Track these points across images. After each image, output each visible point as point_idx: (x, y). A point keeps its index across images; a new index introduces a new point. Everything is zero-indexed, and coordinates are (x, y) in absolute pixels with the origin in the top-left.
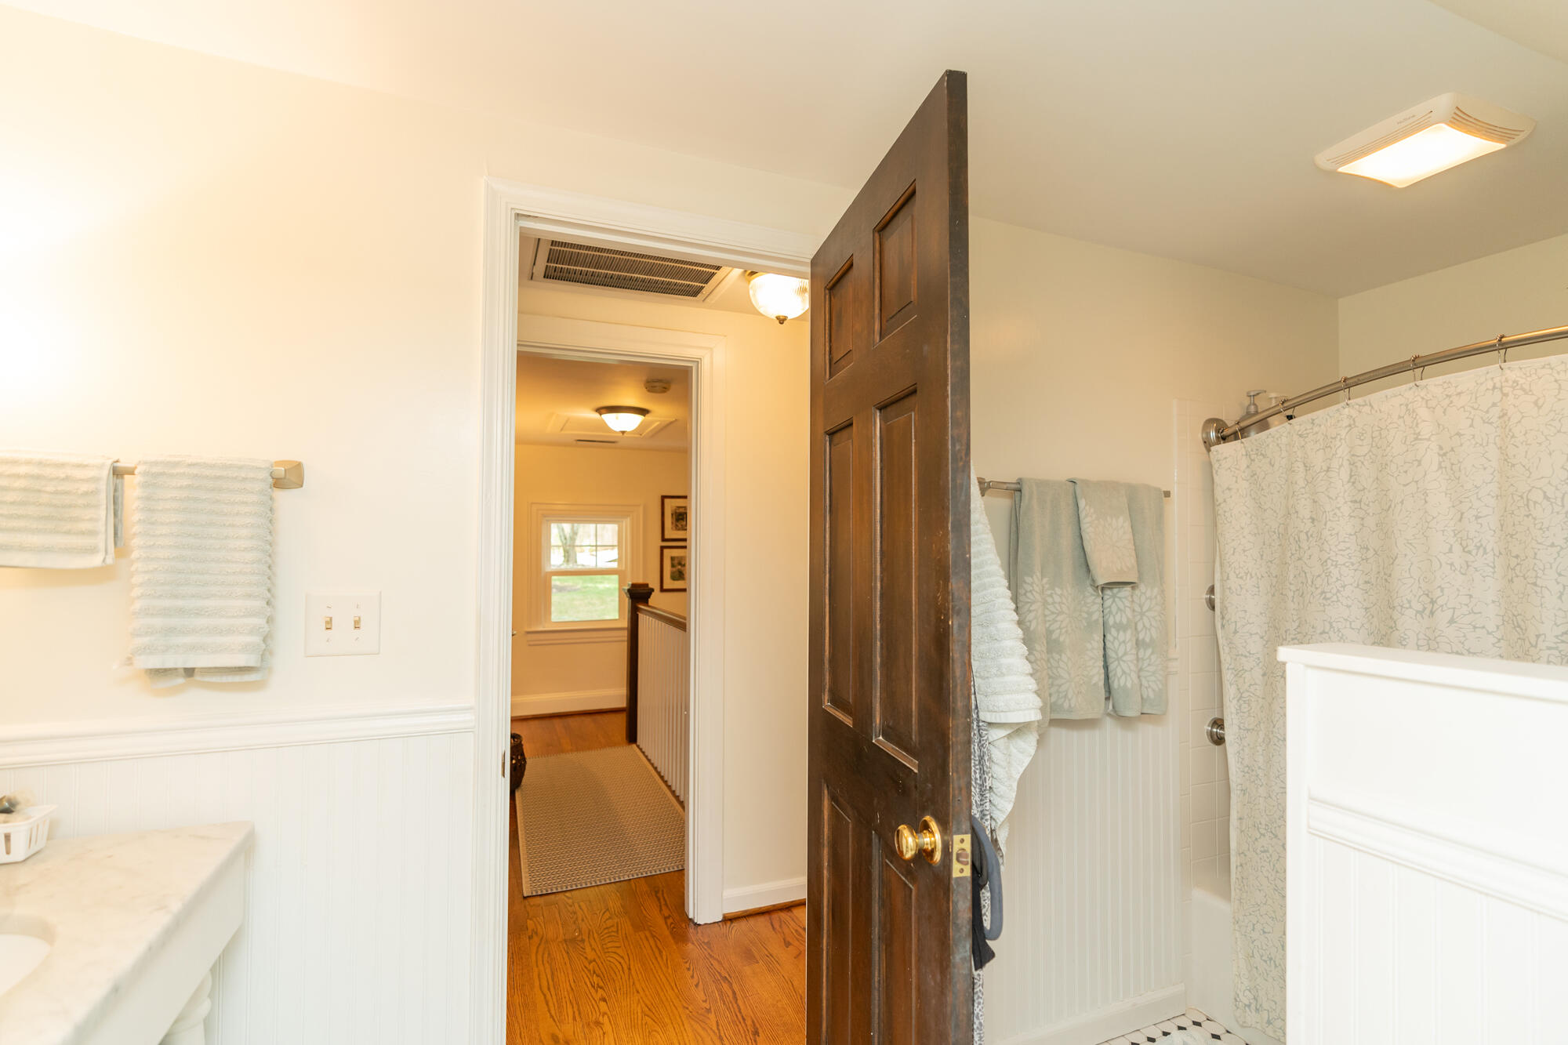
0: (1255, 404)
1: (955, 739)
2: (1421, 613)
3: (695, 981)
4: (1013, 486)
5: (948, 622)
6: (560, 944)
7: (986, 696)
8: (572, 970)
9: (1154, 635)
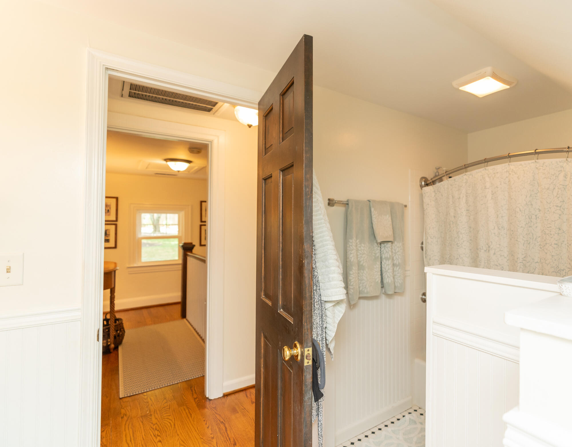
0: (438, 172)
1: (306, 309)
2: (486, 251)
3: (207, 426)
4: (345, 202)
5: (303, 261)
6: (139, 419)
7: (324, 290)
8: (144, 430)
9: (400, 262)
